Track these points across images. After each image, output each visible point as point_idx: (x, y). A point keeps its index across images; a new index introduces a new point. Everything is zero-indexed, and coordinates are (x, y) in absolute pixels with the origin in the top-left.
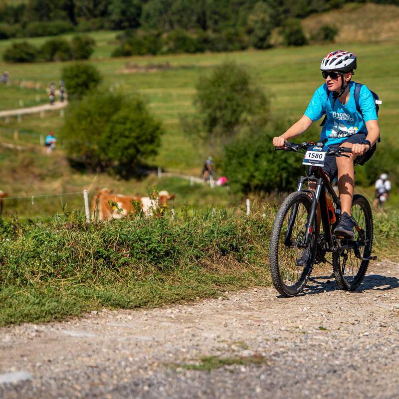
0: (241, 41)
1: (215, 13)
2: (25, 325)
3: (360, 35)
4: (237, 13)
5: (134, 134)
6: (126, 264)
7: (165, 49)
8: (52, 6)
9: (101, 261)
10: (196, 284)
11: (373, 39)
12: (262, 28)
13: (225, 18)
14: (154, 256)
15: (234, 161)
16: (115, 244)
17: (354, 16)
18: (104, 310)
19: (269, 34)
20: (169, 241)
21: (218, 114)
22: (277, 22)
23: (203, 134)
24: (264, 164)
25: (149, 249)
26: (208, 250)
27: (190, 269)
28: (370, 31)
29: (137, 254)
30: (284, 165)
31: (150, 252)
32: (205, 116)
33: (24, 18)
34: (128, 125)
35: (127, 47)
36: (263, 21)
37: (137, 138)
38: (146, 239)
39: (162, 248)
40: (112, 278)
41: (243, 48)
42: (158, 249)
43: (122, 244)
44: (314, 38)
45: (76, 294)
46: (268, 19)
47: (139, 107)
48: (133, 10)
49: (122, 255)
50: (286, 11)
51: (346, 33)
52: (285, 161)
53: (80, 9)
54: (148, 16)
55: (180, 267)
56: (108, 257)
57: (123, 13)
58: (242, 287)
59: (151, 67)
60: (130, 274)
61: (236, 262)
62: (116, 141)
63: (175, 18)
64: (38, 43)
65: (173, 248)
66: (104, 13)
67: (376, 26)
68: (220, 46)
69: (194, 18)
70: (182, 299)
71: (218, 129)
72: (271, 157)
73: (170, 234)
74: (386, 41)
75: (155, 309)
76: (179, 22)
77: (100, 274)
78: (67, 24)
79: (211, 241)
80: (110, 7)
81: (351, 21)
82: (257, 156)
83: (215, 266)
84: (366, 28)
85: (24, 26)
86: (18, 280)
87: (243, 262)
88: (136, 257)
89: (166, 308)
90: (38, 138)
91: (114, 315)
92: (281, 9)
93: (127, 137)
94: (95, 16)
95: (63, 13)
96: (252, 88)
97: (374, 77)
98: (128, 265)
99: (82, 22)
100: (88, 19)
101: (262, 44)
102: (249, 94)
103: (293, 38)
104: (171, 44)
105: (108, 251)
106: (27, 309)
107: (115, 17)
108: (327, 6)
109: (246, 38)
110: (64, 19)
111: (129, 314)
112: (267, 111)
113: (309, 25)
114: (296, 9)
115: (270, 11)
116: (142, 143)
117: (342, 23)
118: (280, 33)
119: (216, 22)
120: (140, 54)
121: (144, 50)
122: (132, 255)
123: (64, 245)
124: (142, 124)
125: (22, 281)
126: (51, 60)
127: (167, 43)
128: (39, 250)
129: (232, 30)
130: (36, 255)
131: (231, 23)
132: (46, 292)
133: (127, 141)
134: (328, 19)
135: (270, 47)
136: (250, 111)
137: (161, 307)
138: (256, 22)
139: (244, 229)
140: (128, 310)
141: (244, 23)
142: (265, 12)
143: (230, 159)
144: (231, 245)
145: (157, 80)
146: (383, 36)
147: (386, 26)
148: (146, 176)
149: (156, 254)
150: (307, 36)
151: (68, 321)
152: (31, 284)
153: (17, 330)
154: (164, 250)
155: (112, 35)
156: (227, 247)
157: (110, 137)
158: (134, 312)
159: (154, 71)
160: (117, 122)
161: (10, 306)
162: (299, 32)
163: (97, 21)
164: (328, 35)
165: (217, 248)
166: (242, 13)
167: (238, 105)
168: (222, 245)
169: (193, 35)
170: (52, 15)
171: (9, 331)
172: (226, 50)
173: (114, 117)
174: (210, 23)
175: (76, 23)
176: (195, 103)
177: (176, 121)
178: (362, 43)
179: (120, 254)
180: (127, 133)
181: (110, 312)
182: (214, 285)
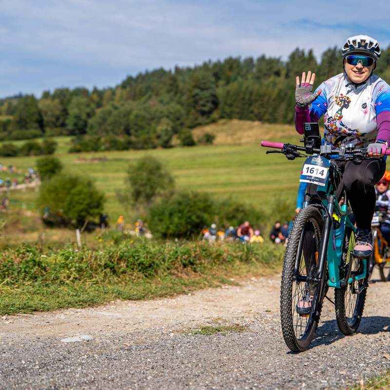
0: (153, 143)
1: (136, 125)
2: (71, 309)
3: (229, 140)
4: (149, 124)
5: (86, 202)
6: (124, 272)
7: (103, 147)
8: (28, 120)
9: (108, 270)
10: (171, 285)
11: (237, 142)
12: (166, 135)
13: (142, 128)
14: (142, 268)
15: (156, 218)
16: (116, 259)
17: (225, 127)
18: (118, 301)
19: (170, 138)
20: (151, 257)
21: (142, 189)
22: (175, 131)
23: (132, 202)
24: (176, 220)
25: (138, 262)
26: (174, 264)
27: (166, 276)
28: (235, 137)
29: (131, 265)
30: (189, 220)
31: (139, 264)
32: (132, 190)
33: (10, 128)
34: (82, 196)
35: (78, 147)
36: (166, 130)
37: (89, 205)
38: (137, 256)
39: (147, 262)
40: (117, 281)
41: (154, 147)
42: (144, 263)
43: (120, 259)
44: (200, 141)
45: (97, 290)
46: (169, 129)
47: (89, 184)
48: (81, 123)
49: (121, 267)
50: (182, 124)
51: (220, 138)
52: (190, 218)
53: (48, 122)
54: (92, 127)
55: (159, 274)
56: (113, 267)
57: (76, 125)
58: (201, 288)
59: (94, 159)
60: (128, 279)
61: (193, 273)
62: (74, 207)
63: (109, 128)
64: (20, 144)
65: (153, 263)
66: (63, 125)
67: (239, 134)
68: (139, 146)
69: (122, 128)
70: (166, 294)
71: (141, 199)
72: (180, 215)
73: (151, 253)
74: (247, 143)
75: (151, 301)
76: (113, 130)
77: (108, 278)
78: (38, 132)
79: (177, 258)
80: (67, 121)
81: (222, 131)
82: (171, 214)
83: (180, 275)
84: (233, 135)
85: (10, 133)
86: (58, 281)
87: (197, 272)
88: (130, 268)
89: (157, 300)
90: (21, 205)
91: (126, 304)
92: (178, 122)
93: (81, 204)
94: (56, 126)
95: (36, 125)
96: (163, 172)
97: (240, 166)
98: (125, 273)
99: (48, 131)
100: (52, 128)
101: (167, 145)
102: (161, 176)
103: (187, 141)
104: (107, 145)
105: (112, 263)
106: (69, 299)
107: (70, 127)
108: (208, 121)
109: (156, 141)
110: (36, 128)
111: (135, 303)
112: (173, 186)
113: (197, 133)
114: (188, 123)
115: (171, 124)
116: (91, 208)
117: (217, 131)
118: (178, 138)
119: (136, 131)
120: (87, 151)
121: (89, 148)
122: (127, 266)
123: (83, 259)
124: (91, 195)
125: (60, 282)
126: (28, 155)
127: (104, 144)
128: (68, 262)
129: (147, 136)
130: (65, 266)
131: (146, 131)
132: (78, 289)
133: (81, 207)
134: (209, 129)
135: (171, 147)
136: (163, 187)
137: (154, 299)
138: (162, 131)
139: (195, 251)
140: (133, 301)
141: (155, 131)
142: (168, 124)
143: (153, 216)
144: (190, 261)
145: (98, 167)
146: (244, 141)
147: (246, 134)
148: (94, 230)
149: (143, 266)
150: (195, 139)
151: (97, 307)
152: (67, 284)
153: (67, 312)
154: (148, 263)
155: (68, 139)
156: (187, 262)
157: (70, 204)
158: (138, 302)
159: (96, 162)
160: (75, 194)
161: (58, 297)
162: (190, 137)
163: (58, 130)
164: (209, 139)
165: (180, 262)
166: (153, 124)
167: (155, 183)
168: (184, 261)
169: (122, 139)
170: (28, 126)
171: (62, 313)
172: (143, 148)
173: (73, 191)
174: (132, 131)
175: (44, 131)
176: (126, 182)
177: (113, 194)
178: (230, 145)
179: (120, 266)
180: (80, 201)
181: (122, 302)
182: (183, 286)
